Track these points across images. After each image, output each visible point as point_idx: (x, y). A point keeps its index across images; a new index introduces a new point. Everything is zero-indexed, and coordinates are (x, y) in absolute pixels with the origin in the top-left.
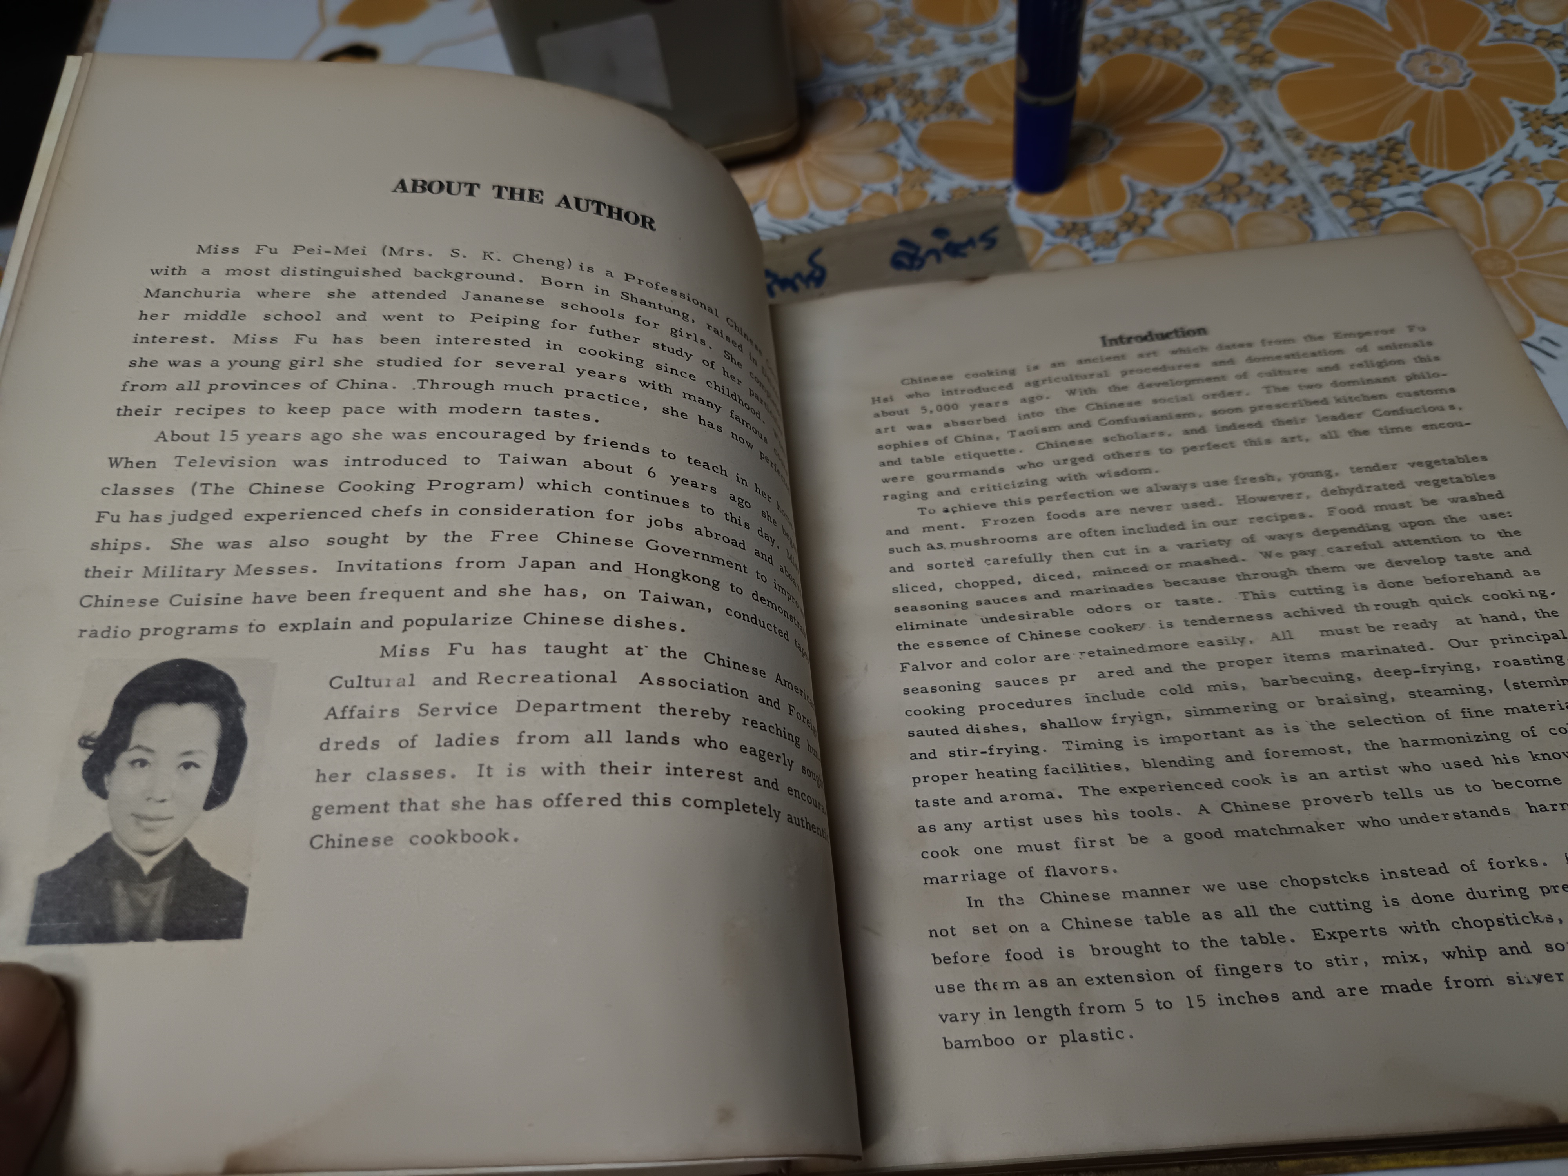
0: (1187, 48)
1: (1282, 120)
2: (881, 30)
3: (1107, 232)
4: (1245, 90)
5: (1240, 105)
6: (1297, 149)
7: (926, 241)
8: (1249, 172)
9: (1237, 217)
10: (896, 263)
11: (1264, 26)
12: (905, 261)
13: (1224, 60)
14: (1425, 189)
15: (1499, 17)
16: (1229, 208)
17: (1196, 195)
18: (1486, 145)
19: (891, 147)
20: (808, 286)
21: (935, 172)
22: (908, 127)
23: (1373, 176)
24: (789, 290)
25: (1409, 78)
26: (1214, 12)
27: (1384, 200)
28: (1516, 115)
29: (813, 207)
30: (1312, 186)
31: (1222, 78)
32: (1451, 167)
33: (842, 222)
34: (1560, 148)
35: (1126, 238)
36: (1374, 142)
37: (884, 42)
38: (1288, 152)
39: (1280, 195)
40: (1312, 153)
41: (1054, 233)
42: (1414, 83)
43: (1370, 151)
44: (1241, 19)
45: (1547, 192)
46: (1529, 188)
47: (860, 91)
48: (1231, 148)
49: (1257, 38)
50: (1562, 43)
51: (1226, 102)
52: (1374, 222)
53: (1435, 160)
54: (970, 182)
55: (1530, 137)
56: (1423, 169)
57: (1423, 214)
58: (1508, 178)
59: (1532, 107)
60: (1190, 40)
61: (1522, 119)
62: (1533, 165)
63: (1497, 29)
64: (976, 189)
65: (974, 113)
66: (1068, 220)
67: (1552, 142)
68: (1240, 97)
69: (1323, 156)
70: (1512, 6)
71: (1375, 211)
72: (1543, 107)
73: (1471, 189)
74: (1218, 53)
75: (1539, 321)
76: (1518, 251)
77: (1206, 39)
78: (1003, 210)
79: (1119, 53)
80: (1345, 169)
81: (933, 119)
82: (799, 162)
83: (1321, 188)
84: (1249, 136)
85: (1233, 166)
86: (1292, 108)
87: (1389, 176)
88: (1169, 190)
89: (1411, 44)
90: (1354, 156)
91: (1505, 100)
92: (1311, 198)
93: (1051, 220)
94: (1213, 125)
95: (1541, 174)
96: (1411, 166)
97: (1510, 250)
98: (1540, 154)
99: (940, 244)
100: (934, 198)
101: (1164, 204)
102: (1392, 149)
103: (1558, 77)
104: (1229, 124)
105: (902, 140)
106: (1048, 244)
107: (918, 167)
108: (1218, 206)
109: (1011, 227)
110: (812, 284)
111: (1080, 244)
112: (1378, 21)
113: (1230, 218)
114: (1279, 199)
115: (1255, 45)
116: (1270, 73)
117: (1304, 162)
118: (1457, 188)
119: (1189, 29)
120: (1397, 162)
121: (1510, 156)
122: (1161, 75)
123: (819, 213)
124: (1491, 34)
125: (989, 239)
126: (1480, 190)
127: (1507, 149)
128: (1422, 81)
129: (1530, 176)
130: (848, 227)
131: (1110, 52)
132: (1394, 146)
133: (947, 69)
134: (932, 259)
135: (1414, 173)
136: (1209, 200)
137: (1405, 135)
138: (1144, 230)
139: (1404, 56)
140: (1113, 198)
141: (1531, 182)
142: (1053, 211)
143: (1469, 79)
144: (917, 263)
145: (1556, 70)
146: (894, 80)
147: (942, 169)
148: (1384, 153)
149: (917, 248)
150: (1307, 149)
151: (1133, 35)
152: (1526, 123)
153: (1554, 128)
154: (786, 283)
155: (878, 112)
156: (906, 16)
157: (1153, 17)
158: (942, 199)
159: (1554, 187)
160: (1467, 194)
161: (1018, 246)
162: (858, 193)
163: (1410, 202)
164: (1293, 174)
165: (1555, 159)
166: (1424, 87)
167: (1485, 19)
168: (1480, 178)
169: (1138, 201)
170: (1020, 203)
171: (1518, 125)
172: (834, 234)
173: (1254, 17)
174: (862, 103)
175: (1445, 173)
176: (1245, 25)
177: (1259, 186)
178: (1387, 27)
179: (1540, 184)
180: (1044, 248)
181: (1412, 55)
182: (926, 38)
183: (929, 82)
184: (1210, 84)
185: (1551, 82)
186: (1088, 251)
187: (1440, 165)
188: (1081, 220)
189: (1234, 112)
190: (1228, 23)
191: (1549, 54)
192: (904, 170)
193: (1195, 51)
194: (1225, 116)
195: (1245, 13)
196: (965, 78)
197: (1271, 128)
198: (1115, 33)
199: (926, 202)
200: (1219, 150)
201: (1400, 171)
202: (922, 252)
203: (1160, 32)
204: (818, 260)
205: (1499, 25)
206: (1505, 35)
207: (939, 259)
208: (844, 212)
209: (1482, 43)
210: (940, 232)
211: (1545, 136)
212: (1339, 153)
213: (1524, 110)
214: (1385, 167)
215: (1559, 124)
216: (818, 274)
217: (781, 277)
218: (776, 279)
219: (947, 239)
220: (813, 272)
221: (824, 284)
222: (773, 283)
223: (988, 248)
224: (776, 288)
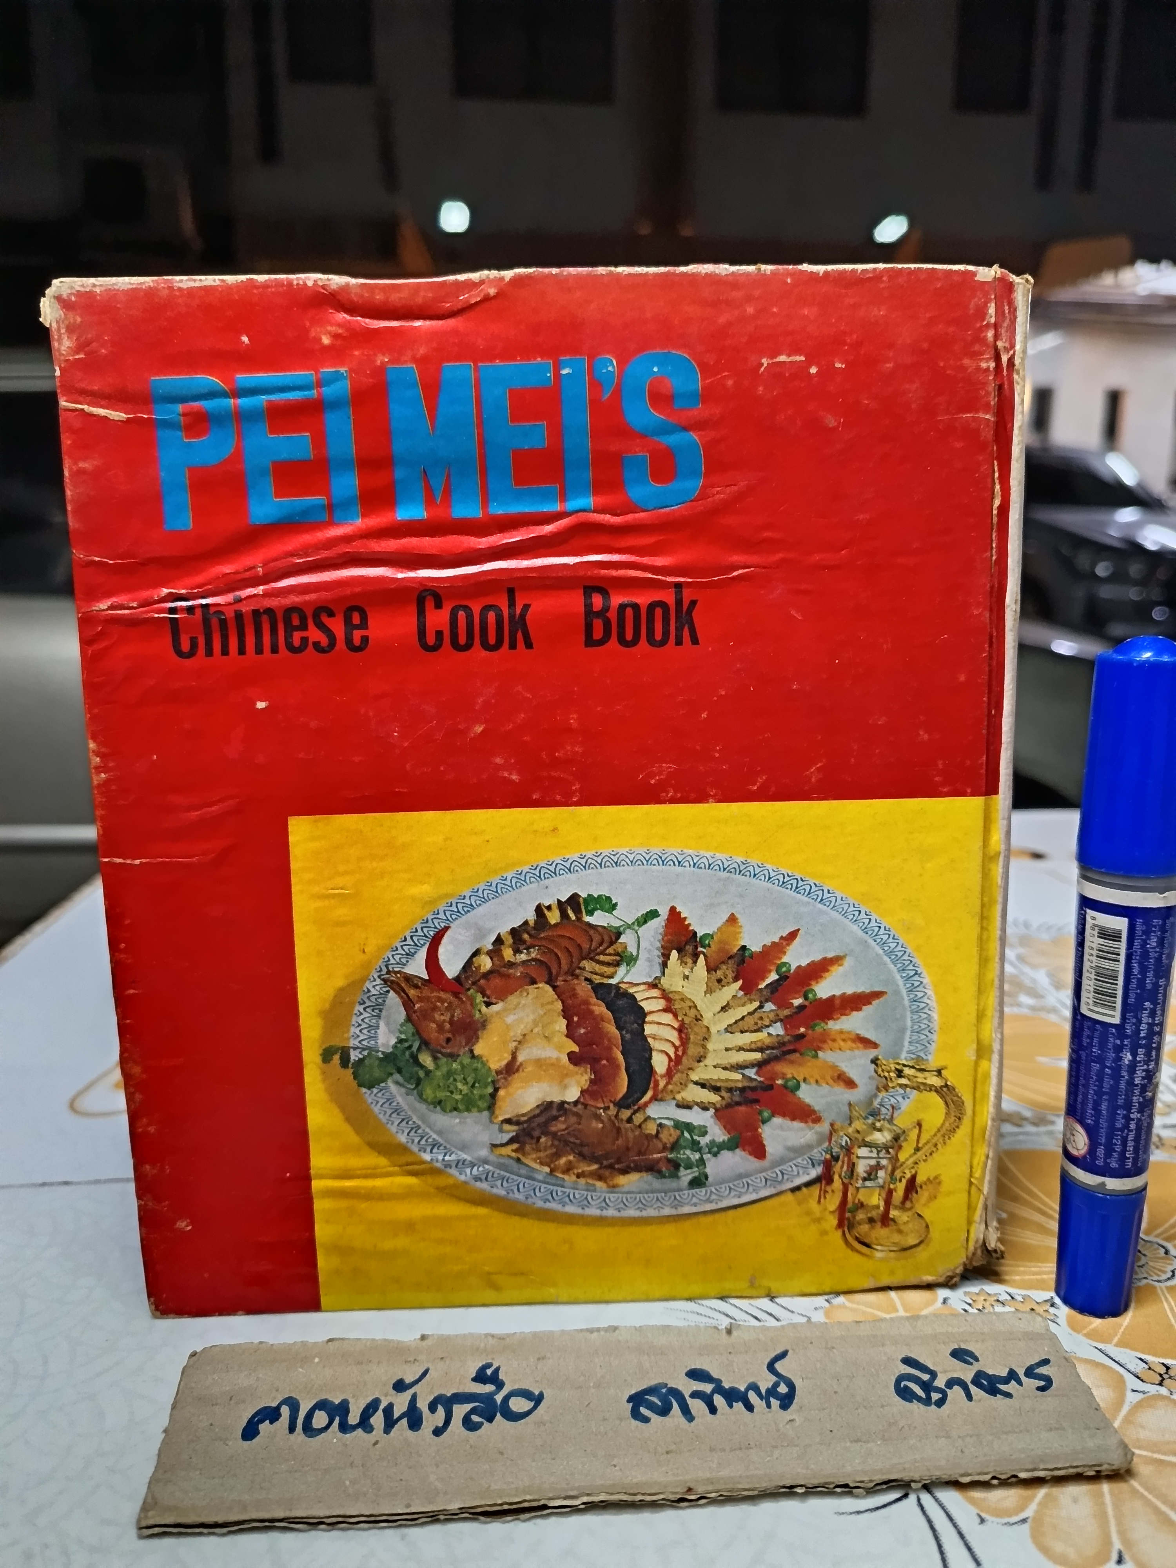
7: (944, 1365)
10: (904, 1392)
12: (917, 1389)
20: (769, 1404)
24: (739, 1406)
41: (1139, 1377)
99: (965, 1373)
110: (775, 1403)
125: (1040, 1377)
134: (956, 1392)
144: (935, 1395)
149: (933, 1374)
154: (732, 1396)
180: (1131, 1398)
202: (940, 1382)
204: (782, 1368)
207: (967, 1394)
210: (963, 1357)
216: (783, 1389)
217: (726, 1385)
218: (719, 1389)
219: (976, 1367)
220: (776, 1385)
221: (793, 1407)
222: (714, 1391)
223: (1041, 1389)
224: (718, 1400)
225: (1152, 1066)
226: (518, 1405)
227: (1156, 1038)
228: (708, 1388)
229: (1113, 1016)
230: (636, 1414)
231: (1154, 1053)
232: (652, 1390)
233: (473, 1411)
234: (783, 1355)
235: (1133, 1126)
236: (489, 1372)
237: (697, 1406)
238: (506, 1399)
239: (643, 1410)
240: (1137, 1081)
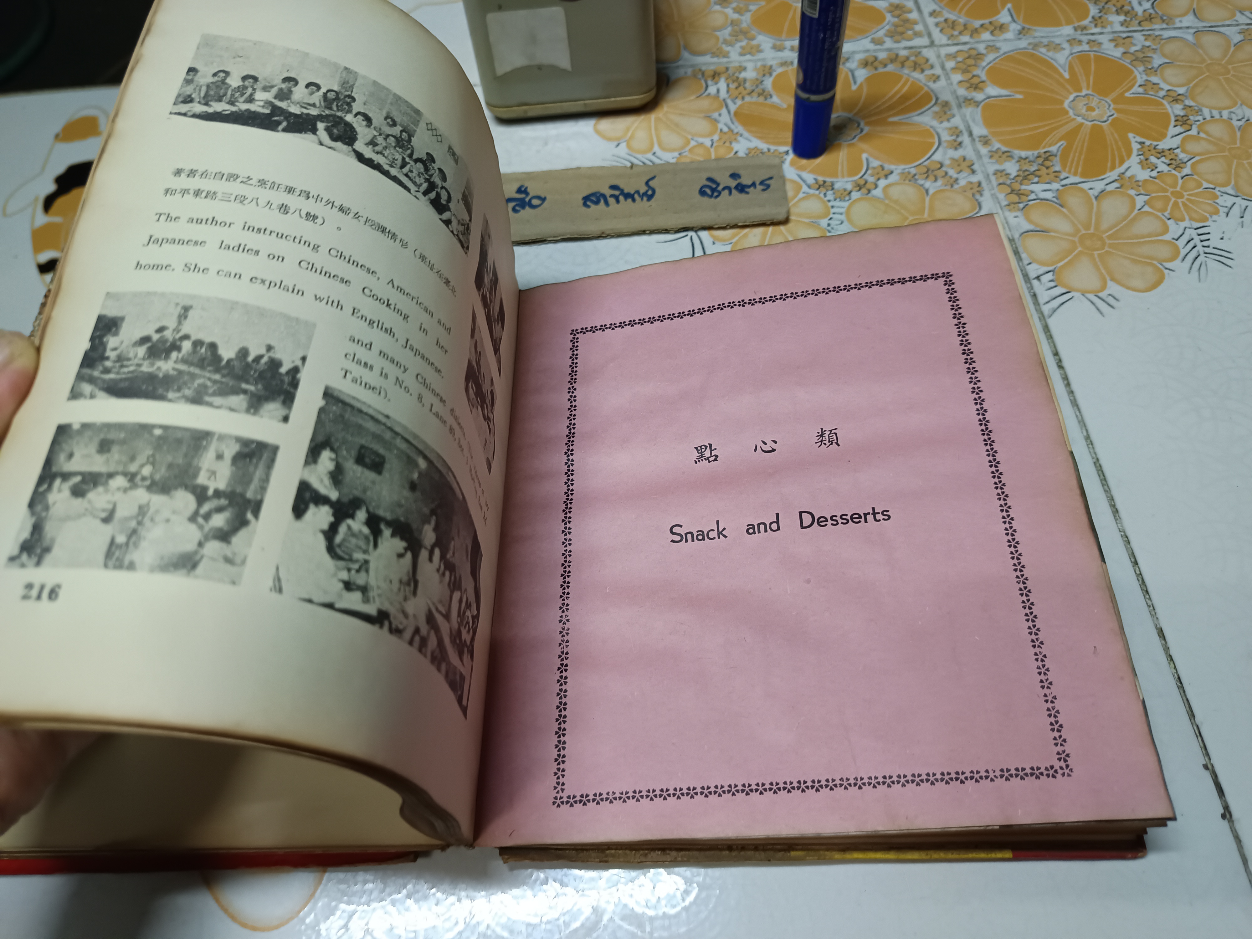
0: (928, 72)
1: (979, 130)
2: (726, 33)
3: (845, 190)
4: (960, 106)
5: (953, 116)
6: (984, 151)
7: (725, 180)
8: (947, 162)
9: (931, 192)
10: (702, 193)
11: (984, 64)
12: (708, 191)
13: (951, 84)
14: (1061, 188)
15: (1145, 77)
16: (928, 184)
17: (909, 173)
18: (1109, 165)
19: (715, 115)
20: (642, 199)
21: (741, 135)
22: (729, 102)
23: (1029, 175)
24: (630, 200)
25: (1071, 112)
26: (953, 49)
27: (1032, 192)
28: (1135, 147)
29: (656, 149)
30: (987, 177)
31: (946, 96)
32: (1082, 176)
33: (674, 161)
34: (1158, 172)
35: (855, 195)
36: (1036, 153)
37: (725, 42)
38: (977, 152)
39: (964, 179)
40: (992, 154)
41: (809, 187)
42: (1073, 117)
43: (1031, 158)
44: (969, 57)
45: (1140, 201)
46: (1130, 196)
47: (703, 74)
48: (940, 144)
49: (977, 72)
50: (1183, 101)
51: (945, 113)
52: (1021, 205)
53: (1073, 170)
54: (763, 146)
55: (1141, 163)
56: (1063, 175)
57: (1055, 204)
58: (1117, 188)
59: (1148, 143)
60: (932, 67)
61: (1139, 150)
62: (1138, 181)
63: (1140, 86)
64: (766, 150)
65: (775, 99)
66: (821, 179)
67: (1154, 167)
68: (955, 110)
69: (1000, 157)
70: (1156, 71)
71: (1024, 198)
72: (1155, 143)
73: (1091, 192)
74: (948, 77)
75: (1110, 283)
76: (1109, 237)
77: (943, 68)
78: (779, 167)
79: (881, 70)
80: (1012, 168)
81: (748, 99)
82: (653, 116)
83: (993, 178)
84: (954, 137)
85: (937, 157)
86: (988, 122)
87: (1039, 177)
88: (892, 167)
89: (1080, 90)
90: (1019, 161)
91: (1131, 135)
92: (984, 184)
93: (810, 178)
94: (932, 127)
95: (1140, 188)
96: (1056, 172)
97: (1104, 236)
98: (1143, 175)
99: (733, 183)
100: (736, 153)
101: (886, 176)
102: (1046, 159)
103: (1173, 123)
104: (943, 129)
105: (724, 111)
106: (804, 193)
107: (731, 130)
108: (921, 182)
109: (783, 178)
110: (645, 198)
111: (825, 195)
112: (1061, 70)
113: (927, 191)
114: (962, 183)
115: (974, 76)
116: (979, 96)
117: (986, 160)
118: (1082, 190)
119: (933, 59)
120: (1047, 168)
121: (1123, 173)
122: (906, 89)
123: (659, 153)
124: (1136, 89)
125: (765, 185)
126: (1096, 194)
127: (1122, 169)
128: (1079, 116)
129: (1132, 189)
130: (676, 164)
131: (876, 69)
132: (1048, 156)
133: (764, 66)
134: (726, 192)
135: (1056, 177)
136: (916, 177)
137: (1058, 151)
138: (869, 191)
139: (1071, 97)
140: (853, 169)
141: (1132, 192)
142: (811, 172)
143: (1111, 118)
144: (715, 194)
145: (1173, 119)
146: (727, 69)
147: (746, 134)
148: (1040, 161)
149: (718, 185)
150: (990, 151)
151: (894, 59)
152: (1140, 153)
153: (1159, 158)
154: (628, 196)
155: (712, 90)
156: (744, 25)
157: (911, 48)
158: (741, 154)
159: (1147, 198)
160: (1088, 194)
161: (785, 192)
162: (688, 143)
163: (1049, 195)
164: (975, 167)
165: (1151, 179)
166: (1079, 119)
167: (1135, 77)
168: (1099, 186)
169: (869, 172)
170: (792, 164)
171: (1135, 152)
172: (667, 168)
173: (979, 56)
174: (703, 82)
175: (1077, 179)
176: (971, 62)
177: (952, 172)
178: (1067, 75)
179: (1138, 195)
180: (801, 195)
181: (1077, 96)
182: (754, 42)
183: (750, 74)
184: (937, 99)
185: (1167, 128)
186: (829, 201)
187: (1075, 174)
188: (828, 180)
189: (948, 120)
190: (960, 59)
191: (1171, 107)
192: (721, 130)
193: (933, 75)
194: (941, 122)
195: (974, 53)
196: (775, 74)
197: (971, 134)
198: (882, 56)
199: (732, 154)
200: (932, 144)
201: (1048, 174)
202: (720, 188)
203: (913, 58)
204: (651, 183)
205: (1143, 83)
206: (1145, 90)
207: (730, 193)
208: (676, 154)
209: (1127, 94)
210: (734, 176)
211: (1151, 163)
212: (1011, 157)
213: (1142, 143)
214: (1038, 170)
215: (1162, 156)
216: (650, 193)
217: (626, 191)
218: (622, 192)
219: (738, 181)
220: (647, 191)
221: (653, 200)
222: (620, 195)
223: (764, 190)
224: (621, 198)
225: (835, 39)
226: (535, 202)
227: (837, 25)
228: (617, 193)
229: (815, 14)
230: (585, 204)
231: (836, 33)
232: (593, 194)
233: (517, 205)
234: (653, 178)
235: (823, 70)
236: (523, 189)
237: (612, 201)
238: (530, 200)
239: (588, 203)
240: (826, 47)
